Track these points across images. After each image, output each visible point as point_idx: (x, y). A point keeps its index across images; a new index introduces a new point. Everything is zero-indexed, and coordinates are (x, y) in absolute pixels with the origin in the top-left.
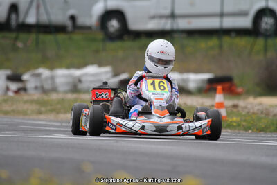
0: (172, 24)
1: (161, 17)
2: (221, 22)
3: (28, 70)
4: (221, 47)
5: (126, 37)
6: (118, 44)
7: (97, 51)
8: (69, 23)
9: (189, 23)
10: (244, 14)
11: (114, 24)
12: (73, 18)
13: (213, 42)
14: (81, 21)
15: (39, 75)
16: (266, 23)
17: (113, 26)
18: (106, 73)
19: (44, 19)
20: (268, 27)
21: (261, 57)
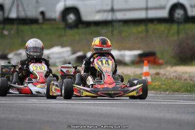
0: (112, 16)
1: (105, 11)
2: (147, 14)
3: (12, 51)
4: (147, 31)
5: (80, 26)
6: (75, 31)
7: (60, 36)
8: (40, 17)
9: (124, 15)
11: (71, 17)
12: (42, 13)
13: (141, 28)
14: (48, 15)
15: (20, 54)
16: (178, 14)
17: (71, 18)
18: (67, 52)
19: (22, 15)
20: (180, 16)
21: (176, 38)
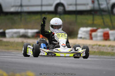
0: (21, 9)
10: (51, 5)
16: (60, 9)
